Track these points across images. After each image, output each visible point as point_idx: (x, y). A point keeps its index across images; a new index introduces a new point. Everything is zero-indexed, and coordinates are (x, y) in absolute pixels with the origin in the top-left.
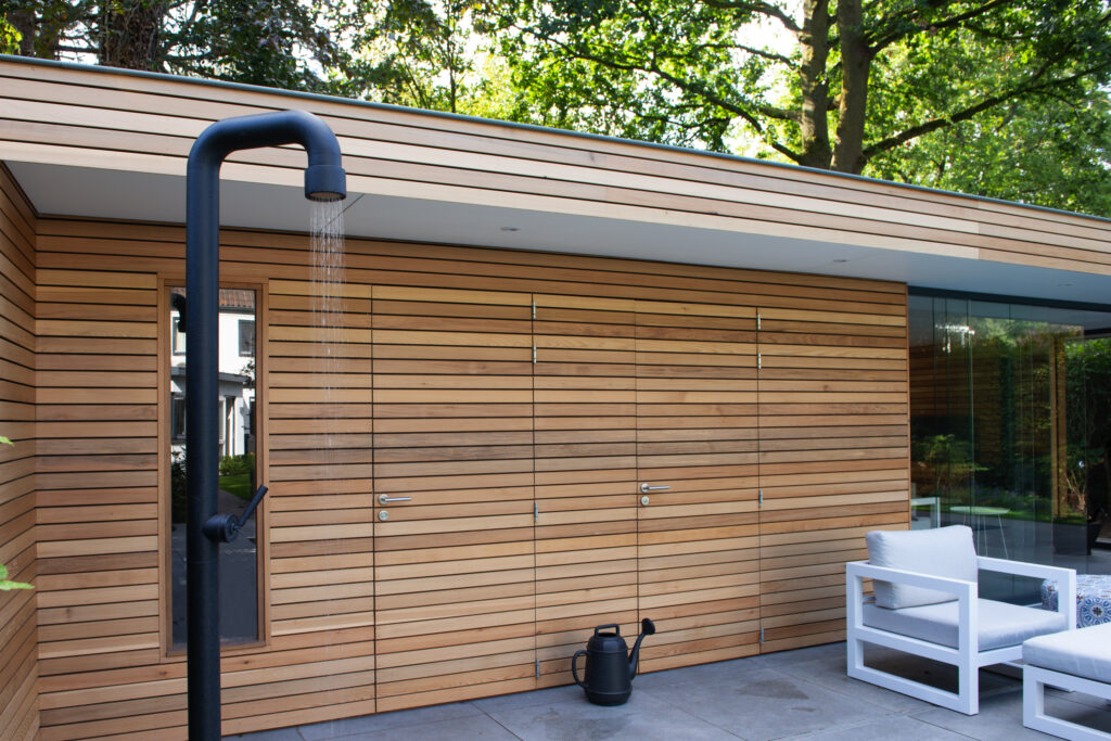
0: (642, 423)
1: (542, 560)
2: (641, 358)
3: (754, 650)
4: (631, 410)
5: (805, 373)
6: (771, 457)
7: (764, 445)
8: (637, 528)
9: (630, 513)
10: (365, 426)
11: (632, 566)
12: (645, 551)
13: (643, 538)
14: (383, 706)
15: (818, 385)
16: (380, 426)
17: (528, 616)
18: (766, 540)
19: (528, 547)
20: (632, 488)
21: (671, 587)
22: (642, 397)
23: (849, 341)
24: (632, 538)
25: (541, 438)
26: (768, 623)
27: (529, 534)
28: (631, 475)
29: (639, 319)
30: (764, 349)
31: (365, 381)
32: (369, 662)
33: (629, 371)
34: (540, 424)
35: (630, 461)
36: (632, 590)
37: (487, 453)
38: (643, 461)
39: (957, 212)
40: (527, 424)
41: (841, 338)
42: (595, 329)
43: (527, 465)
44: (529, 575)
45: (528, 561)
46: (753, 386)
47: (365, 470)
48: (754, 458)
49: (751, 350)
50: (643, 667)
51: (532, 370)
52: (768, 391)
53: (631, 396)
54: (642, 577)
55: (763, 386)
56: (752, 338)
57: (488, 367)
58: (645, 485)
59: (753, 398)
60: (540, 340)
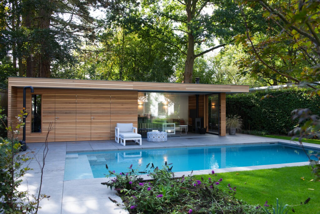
1: (77, 126)
2: (92, 102)
3: (109, 139)
4: (90, 108)
5: (119, 103)
6: (112, 114)
8: (91, 123)
9: (90, 121)
10: (54, 109)
11: (90, 127)
12: (92, 125)
14: (56, 141)
15: (121, 105)
16: (56, 109)
17: (75, 132)
18: (111, 125)
19: (75, 124)
20: (90, 117)
21: (96, 130)
22: (92, 106)
23: (127, 99)
25: (77, 111)
26: (111, 136)
27: (75, 122)
29: (92, 97)
30: (111, 100)
31: (54, 104)
32: (54, 136)
33: (90, 103)
34: (77, 109)
35: (90, 114)
36: (90, 130)
37: (70, 113)
38: (92, 114)
39: (129, 84)
40: (75, 109)
41: (125, 98)
42: (85, 98)
43: (75, 114)
45: (75, 126)
46: (110, 105)
47: (54, 114)
48: (110, 114)
49: (110, 100)
50: (92, 140)
51: (76, 103)
52: (112, 106)
53: (90, 106)
54: (92, 129)
55: (111, 105)
56: (110, 99)
57: (70, 103)
58: (92, 117)
59: (110, 107)
60: (77, 100)
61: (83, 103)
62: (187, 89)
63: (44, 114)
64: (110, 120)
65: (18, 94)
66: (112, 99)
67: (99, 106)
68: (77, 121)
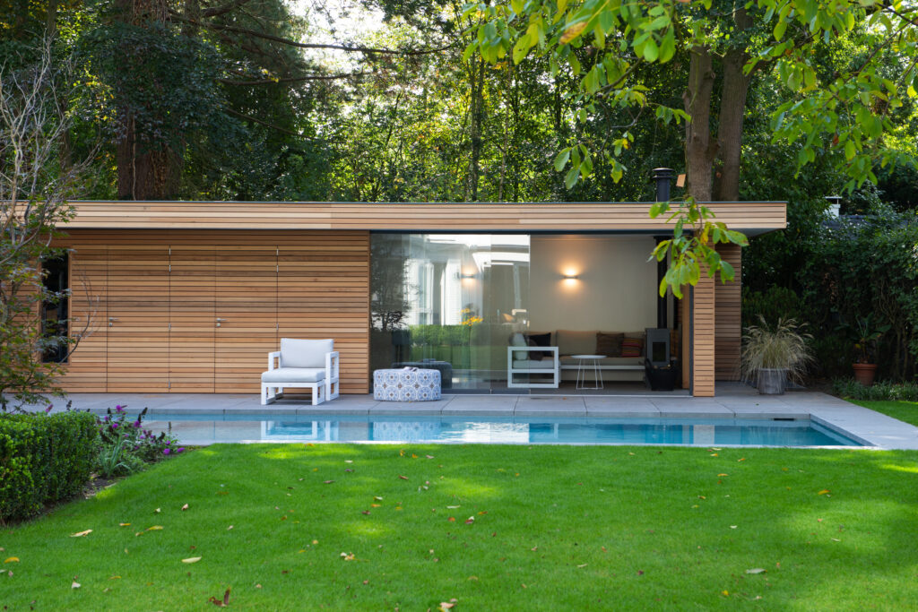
0: (218, 294)
1: (172, 345)
2: (218, 268)
4: (213, 289)
5: (305, 274)
6: (282, 310)
7: (280, 305)
8: (215, 336)
9: (212, 330)
10: (105, 294)
11: (212, 350)
12: (218, 345)
13: (218, 340)
14: (110, 391)
15: (310, 279)
16: (110, 294)
17: (167, 365)
19: (167, 339)
20: (213, 319)
21: (230, 360)
22: (218, 284)
23: (331, 258)
24: (213, 339)
25: (172, 299)
27: (168, 335)
28: (213, 314)
29: (218, 253)
30: (280, 263)
31: (105, 278)
32: (105, 375)
33: (211, 274)
34: (172, 294)
35: (213, 309)
36: (212, 360)
37: (151, 304)
38: (218, 309)
40: (167, 294)
41: (326, 257)
42: (197, 258)
43: (167, 309)
44: (167, 350)
45: (166, 345)
46: (275, 279)
47: (105, 309)
48: (275, 310)
49: (275, 263)
50: (217, 391)
51: (169, 273)
52: (284, 282)
53: (213, 284)
54: (217, 355)
55: (280, 279)
56: (275, 258)
57: (150, 273)
58: (219, 319)
59: (275, 284)
60: (173, 263)
61: (189, 273)
62: (521, 221)
63: (75, 309)
64: (274, 330)
66: (282, 258)
67: (240, 284)
68: (173, 329)
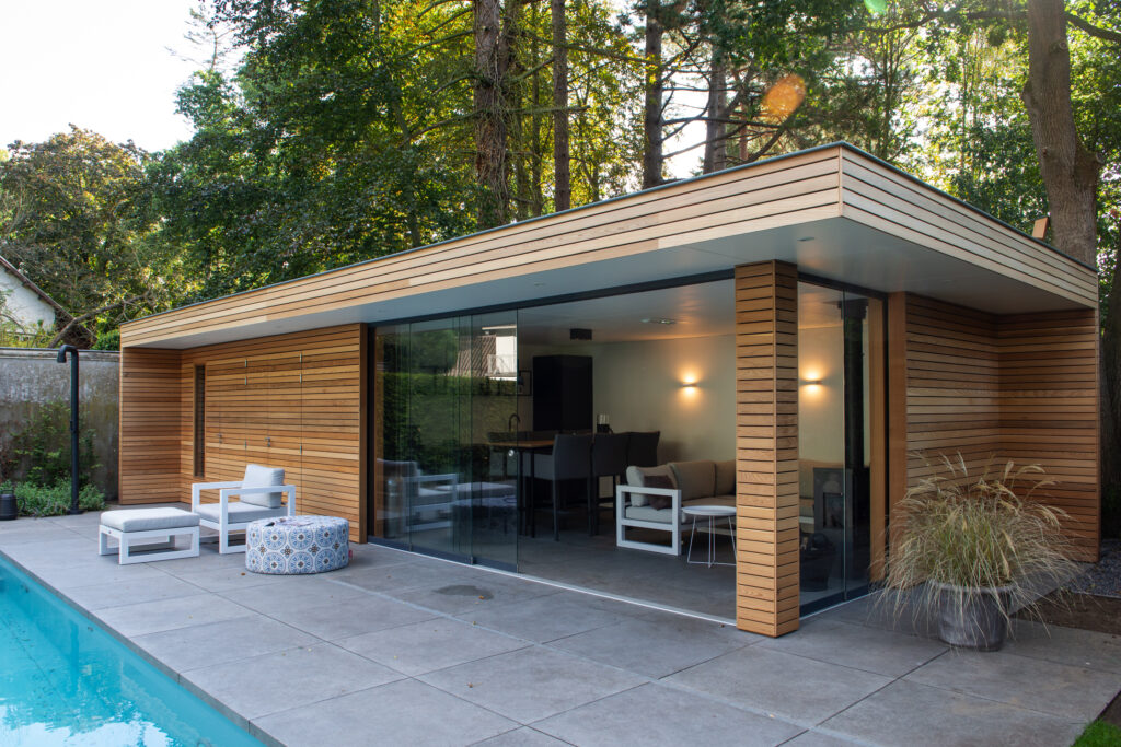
0: (270, 409)
4: (267, 403)
5: (318, 384)
6: (305, 428)
7: (304, 422)
8: (268, 457)
9: (267, 450)
13: (269, 461)
15: (320, 390)
16: (221, 409)
18: (304, 471)
19: (245, 459)
22: (270, 398)
23: (334, 362)
25: (247, 415)
27: (245, 453)
28: (267, 432)
29: (269, 362)
30: (303, 372)
31: (219, 393)
34: (248, 409)
37: (236, 420)
38: (269, 427)
40: (245, 409)
41: (331, 362)
42: (260, 368)
43: (245, 426)
46: (299, 391)
48: (300, 428)
49: (299, 372)
51: (245, 388)
52: (305, 393)
53: (267, 398)
55: (304, 390)
56: (298, 366)
57: (239, 387)
58: (270, 438)
59: (300, 397)
60: (250, 375)
61: (255, 386)
63: (208, 424)
64: (299, 452)
65: (183, 366)
66: (303, 366)
67: (280, 397)
68: (249, 448)
